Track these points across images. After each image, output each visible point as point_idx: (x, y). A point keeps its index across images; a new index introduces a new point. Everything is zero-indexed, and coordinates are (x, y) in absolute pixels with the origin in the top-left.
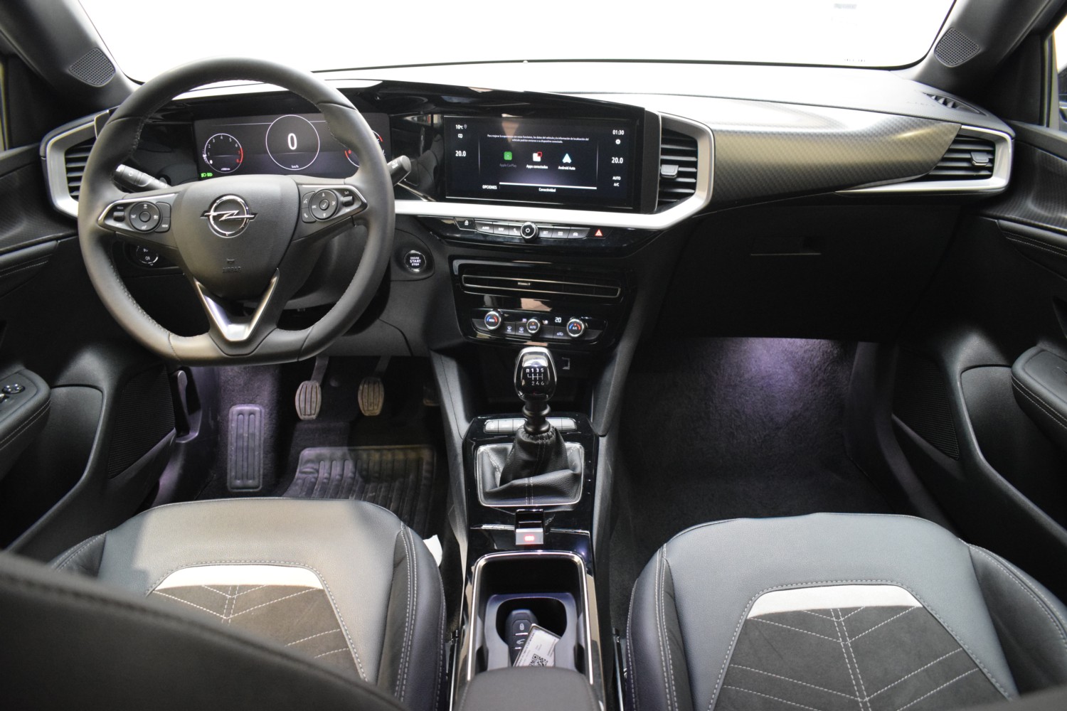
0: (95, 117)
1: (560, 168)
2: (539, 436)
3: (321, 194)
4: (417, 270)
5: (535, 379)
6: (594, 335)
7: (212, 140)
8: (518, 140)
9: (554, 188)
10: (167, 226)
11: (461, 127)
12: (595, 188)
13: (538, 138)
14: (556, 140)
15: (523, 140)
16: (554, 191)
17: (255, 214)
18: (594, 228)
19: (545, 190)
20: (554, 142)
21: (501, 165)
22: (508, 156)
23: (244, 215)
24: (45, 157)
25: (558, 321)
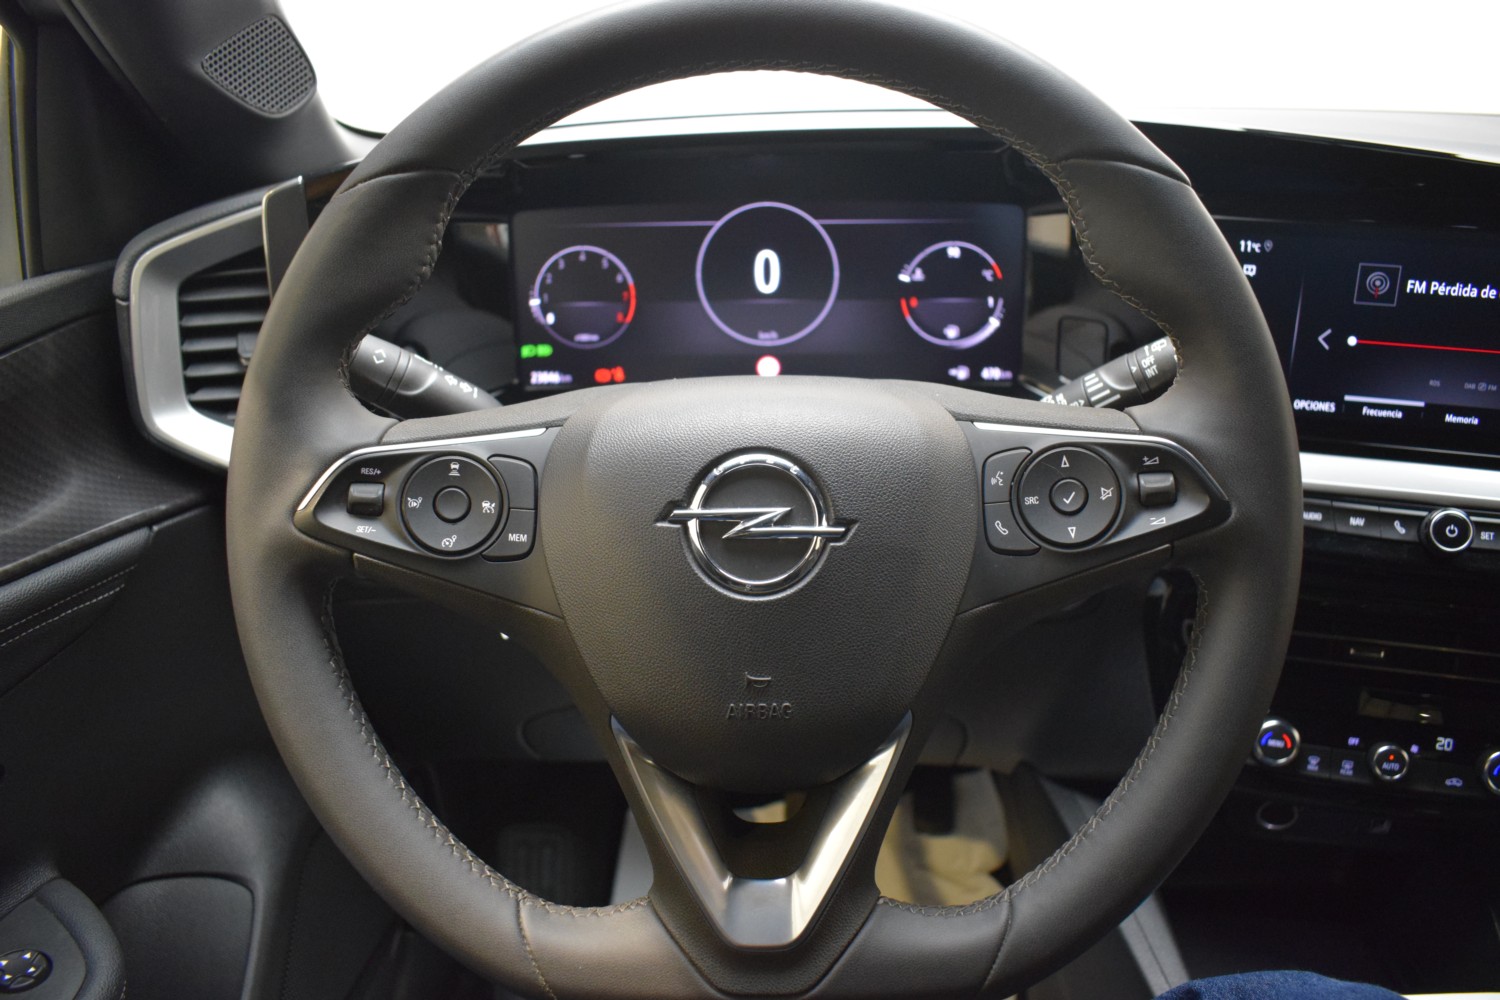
0: (265, 195)
3: (1059, 456)
7: (556, 263)
10: (524, 538)
11: (1256, 247)
17: (847, 523)
23: (812, 523)
24: (127, 298)
25: (1443, 746)
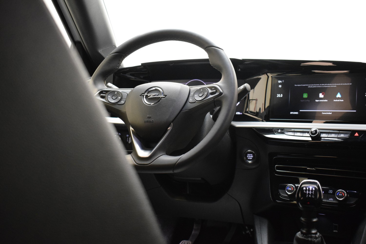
1: (334, 100)
2: (309, 235)
4: (250, 162)
5: (309, 193)
6: (353, 201)
8: (312, 87)
9: (330, 112)
10: (124, 102)
11: (281, 81)
12: (355, 111)
13: (322, 85)
14: (333, 85)
15: (314, 87)
16: (331, 113)
18: (354, 132)
19: (325, 113)
20: (331, 86)
21: (302, 101)
22: (305, 96)
23: (161, 96)
25: (330, 192)
